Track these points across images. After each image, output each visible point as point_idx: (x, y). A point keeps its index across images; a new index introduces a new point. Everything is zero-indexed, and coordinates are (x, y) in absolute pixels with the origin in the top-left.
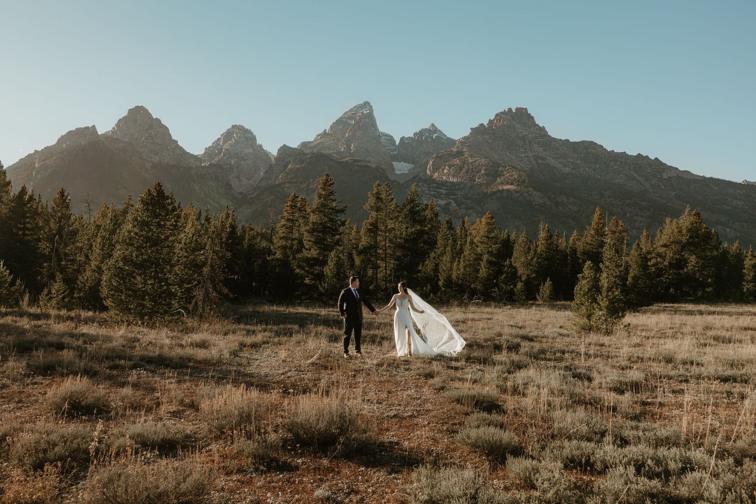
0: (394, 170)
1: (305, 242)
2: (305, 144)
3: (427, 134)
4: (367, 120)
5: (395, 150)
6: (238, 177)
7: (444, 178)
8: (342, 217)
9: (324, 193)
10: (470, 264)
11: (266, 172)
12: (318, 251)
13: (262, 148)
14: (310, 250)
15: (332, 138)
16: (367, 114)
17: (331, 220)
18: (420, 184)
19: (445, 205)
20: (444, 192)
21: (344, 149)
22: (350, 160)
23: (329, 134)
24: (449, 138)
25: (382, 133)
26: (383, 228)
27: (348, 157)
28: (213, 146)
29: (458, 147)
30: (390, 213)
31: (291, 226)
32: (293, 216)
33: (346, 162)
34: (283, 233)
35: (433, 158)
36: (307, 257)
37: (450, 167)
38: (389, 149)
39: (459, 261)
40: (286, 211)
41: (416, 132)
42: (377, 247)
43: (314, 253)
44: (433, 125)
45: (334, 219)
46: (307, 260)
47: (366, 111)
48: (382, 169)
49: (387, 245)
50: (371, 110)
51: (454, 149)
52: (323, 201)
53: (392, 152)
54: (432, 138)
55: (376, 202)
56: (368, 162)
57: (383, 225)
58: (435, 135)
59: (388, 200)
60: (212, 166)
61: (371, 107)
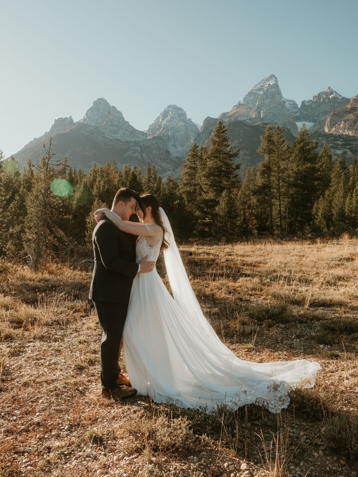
0: (296, 128)
1: (203, 186)
2: (224, 115)
3: (324, 96)
4: (273, 90)
5: (297, 112)
6: (174, 145)
7: (341, 131)
8: (236, 161)
9: (218, 140)
11: (195, 139)
12: (214, 194)
13: (191, 121)
14: (208, 193)
15: (245, 108)
16: (273, 85)
17: (226, 164)
18: (320, 138)
19: (341, 154)
20: (341, 143)
21: (256, 115)
22: (260, 124)
23: (243, 105)
24: (343, 98)
25: (286, 99)
26: (276, 169)
27: (259, 121)
29: (352, 104)
30: (281, 154)
31: (192, 173)
32: (195, 164)
33: (257, 126)
34: (187, 180)
35: (330, 116)
36: (205, 199)
37: (345, 121)
38: (292, 112)
39: (352, 196)
40: (188, 160)
41: (315, 96)
42: (271, 187)
43: (211, 195)
44: (329, 88)
45: (228, 163)
46: (206, 202)
47: (272, 82)
48: (287, 129)
49: (281, 184)
50: (277, 81)
51: (349, 106)
52: (217, 146)
53: (295, 114)
54: (329, 98)
55: (268, 145)
56: (276, 124)
57: (276, 166)
58: (332, 96)
59: (279, 142)
60: (155, 138)
61: (276, 78)
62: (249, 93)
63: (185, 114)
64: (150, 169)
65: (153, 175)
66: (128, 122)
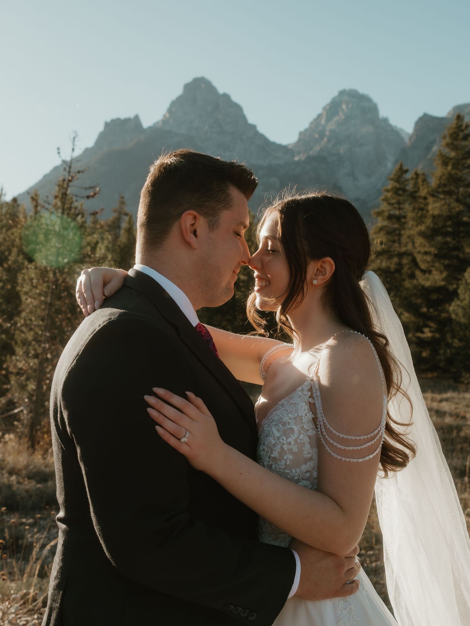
1: (419, 258)
6: (352, 174)
9: (453, 154)
11: (396, 161)
12: (445, 274)
14: (430, 272)
28: (310, 128)
31: (395, 230)
32: (400, 209)
34: (382, 243)
40: (385, 200)
46: (425, 292)
52: (452, 170)
60: (310, 159)
66: (254, 127)
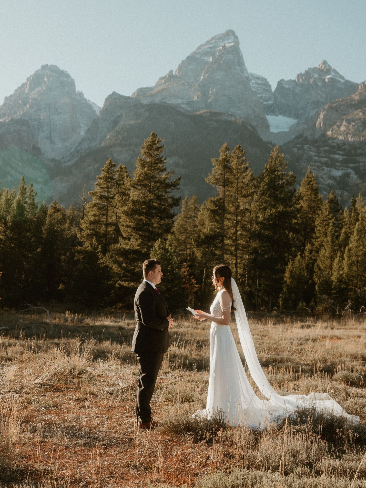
0: (267, 126)
1: (122, 229)
2: (142, 92)
3: (316, 76)
4: (231, 56)
5: (270, 99)
6: (49, 138)
7: (341, 138)
8: (175, 193)
10: (358, 261)
11: (88, 130)
12: (140, 241)
13: (83, 97)
14: (129, 239)
15: (181, 83)
16: (230, 47)
17: (159, 198)
18: (306, 147)
19: (341, 177)
20: (340, 158)
21: (198, 97)
22: (205, 113)
23: (176, 77)
24: (347, 82)
25: (251, 74)
26: (232, 209)
27: (202, 109)
28: (15, 94)
29: (360, 94)
30: (242, 187)
31: (104, 206)
33: (200, 116)
34: (95, 215)
35: (324, 110)
36: (124, 249)
37: (349, 122)
38: (261, 97)
39: (342, 256)
40: (98, 185)
41: (301, 74)
42: (224, 236)
44: (325, 63)
45: (162, 195)
46: (125, 253)
47: (229, 43)
48: (251, 126)
49: (239, 233)
50: (237, 43)
51: (356, 97)
52: (147, 170)
53: (266, 101)
54: (324, 80)
55: (223, 172)
56: (232, 115)
57: (233, 205)
58: (328, 77)
59: (240, 169)
60: (13, 121)
61: (236, 37)
62: (188, 58)
63: (72, 84)
64: (26, 189)
65: (30, 199)
